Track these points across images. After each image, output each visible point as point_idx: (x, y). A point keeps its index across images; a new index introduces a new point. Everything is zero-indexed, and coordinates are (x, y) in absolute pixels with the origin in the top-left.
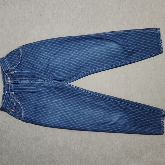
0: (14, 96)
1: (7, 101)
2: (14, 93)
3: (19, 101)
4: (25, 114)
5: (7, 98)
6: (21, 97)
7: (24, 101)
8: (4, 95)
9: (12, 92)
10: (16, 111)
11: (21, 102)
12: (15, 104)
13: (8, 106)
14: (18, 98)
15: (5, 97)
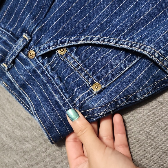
0: (38, 43)
1: (39, 91)
2: (25, 36)
3: (76, 37)
4: (150, 42)
5: (29, 78)
6: (63, 21)
7: (91, 17)
8: (11, 88)
9: (20, 41)
10: (107, 80)
11: (83, 34)
12: (73, 61)
13: (61, 98)
14: (61, 35)
15: (16, 85)
